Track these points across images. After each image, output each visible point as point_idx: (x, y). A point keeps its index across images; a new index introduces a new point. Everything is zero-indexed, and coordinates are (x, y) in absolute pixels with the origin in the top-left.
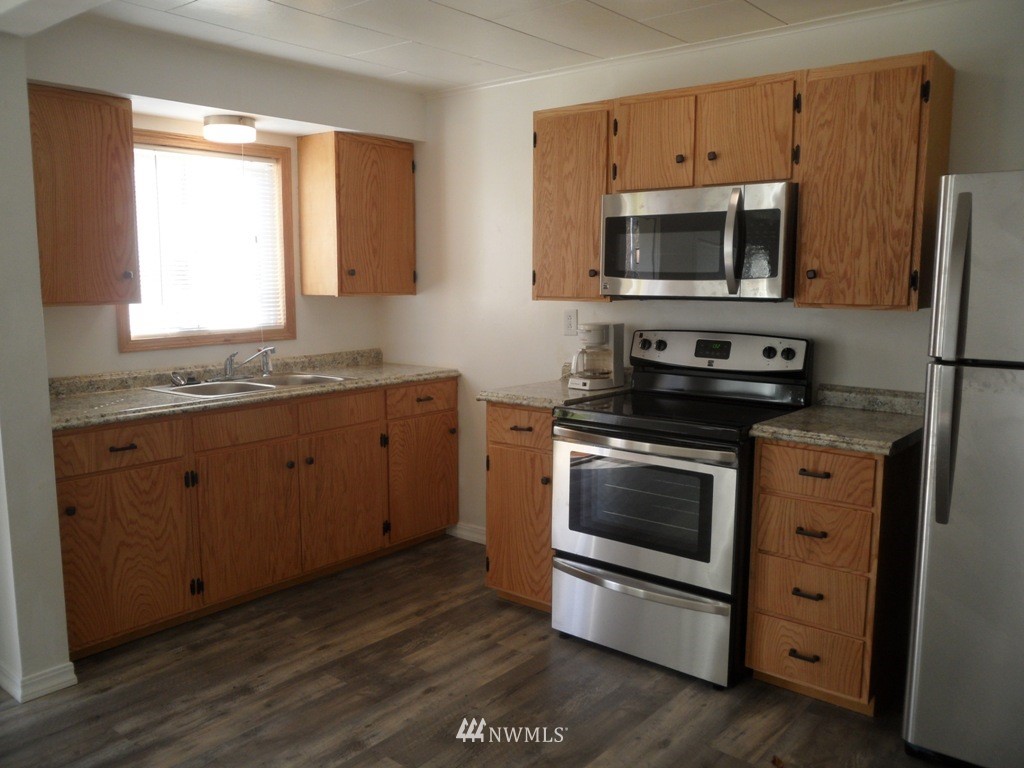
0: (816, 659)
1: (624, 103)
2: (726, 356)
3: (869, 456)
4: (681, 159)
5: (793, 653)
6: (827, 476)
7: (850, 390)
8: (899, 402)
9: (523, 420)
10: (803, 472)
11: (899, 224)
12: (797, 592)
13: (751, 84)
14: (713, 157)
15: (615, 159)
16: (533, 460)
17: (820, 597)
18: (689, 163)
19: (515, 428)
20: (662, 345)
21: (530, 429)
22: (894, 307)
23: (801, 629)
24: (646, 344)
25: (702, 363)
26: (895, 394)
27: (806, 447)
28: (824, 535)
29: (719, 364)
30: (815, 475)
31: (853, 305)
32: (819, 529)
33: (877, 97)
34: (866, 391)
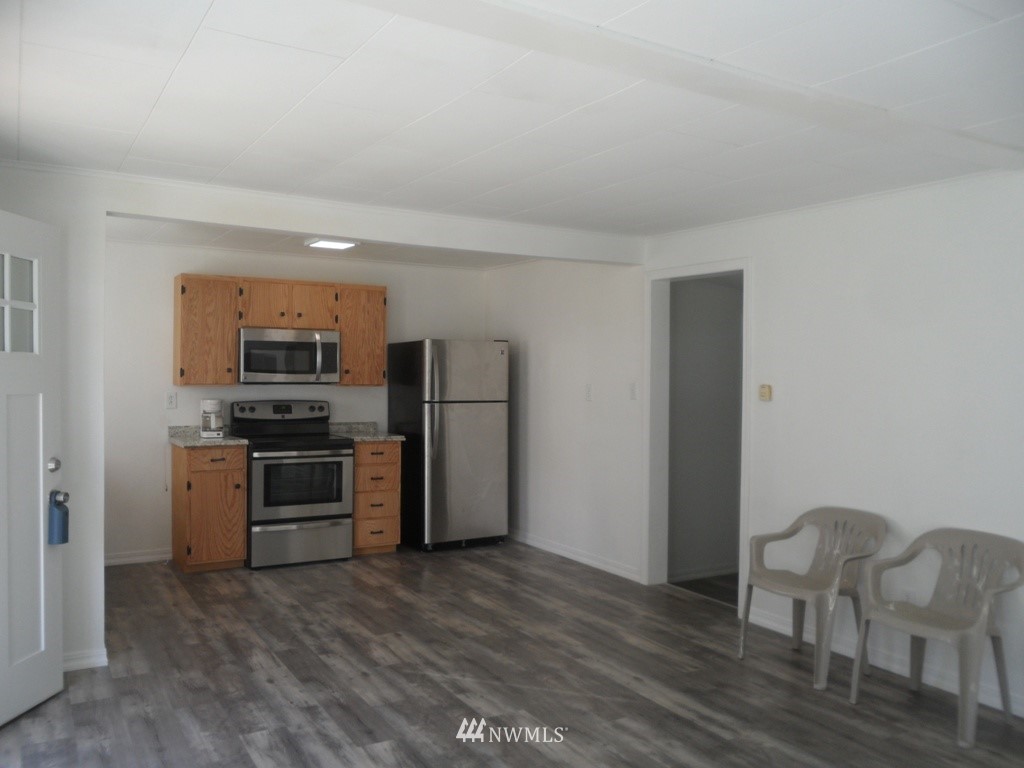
0: (381, 532)
1: (245, 280)
2: (291, 412)
3: (396, 442)
4: (283, 314)
5: (372, 533)
6: (382, 453)
7: (340, 424)
8: (361, 427)
9: (218, 454)
10: (372, 454)
11: (378, 351)
12: (372, 505)
13: (315, 284)
14: (300, 315)
15: (240, 309)
16: (226, 477)
17: (381, 505)
18: (286, 317)
19: (212, 461)
20: (252, 409)
21: (223, 459)
22: (378, 385)
23: (373, 522)
24: (242, 409)
25: (278, 417)
26: (358, 423)
27: (374, 443)
28: (382, 478)
29: (288, 416)
30: (377, 454)
31: (363, 385)
32: (379, 476)
33: (369, 301)
34: (346, 424)
